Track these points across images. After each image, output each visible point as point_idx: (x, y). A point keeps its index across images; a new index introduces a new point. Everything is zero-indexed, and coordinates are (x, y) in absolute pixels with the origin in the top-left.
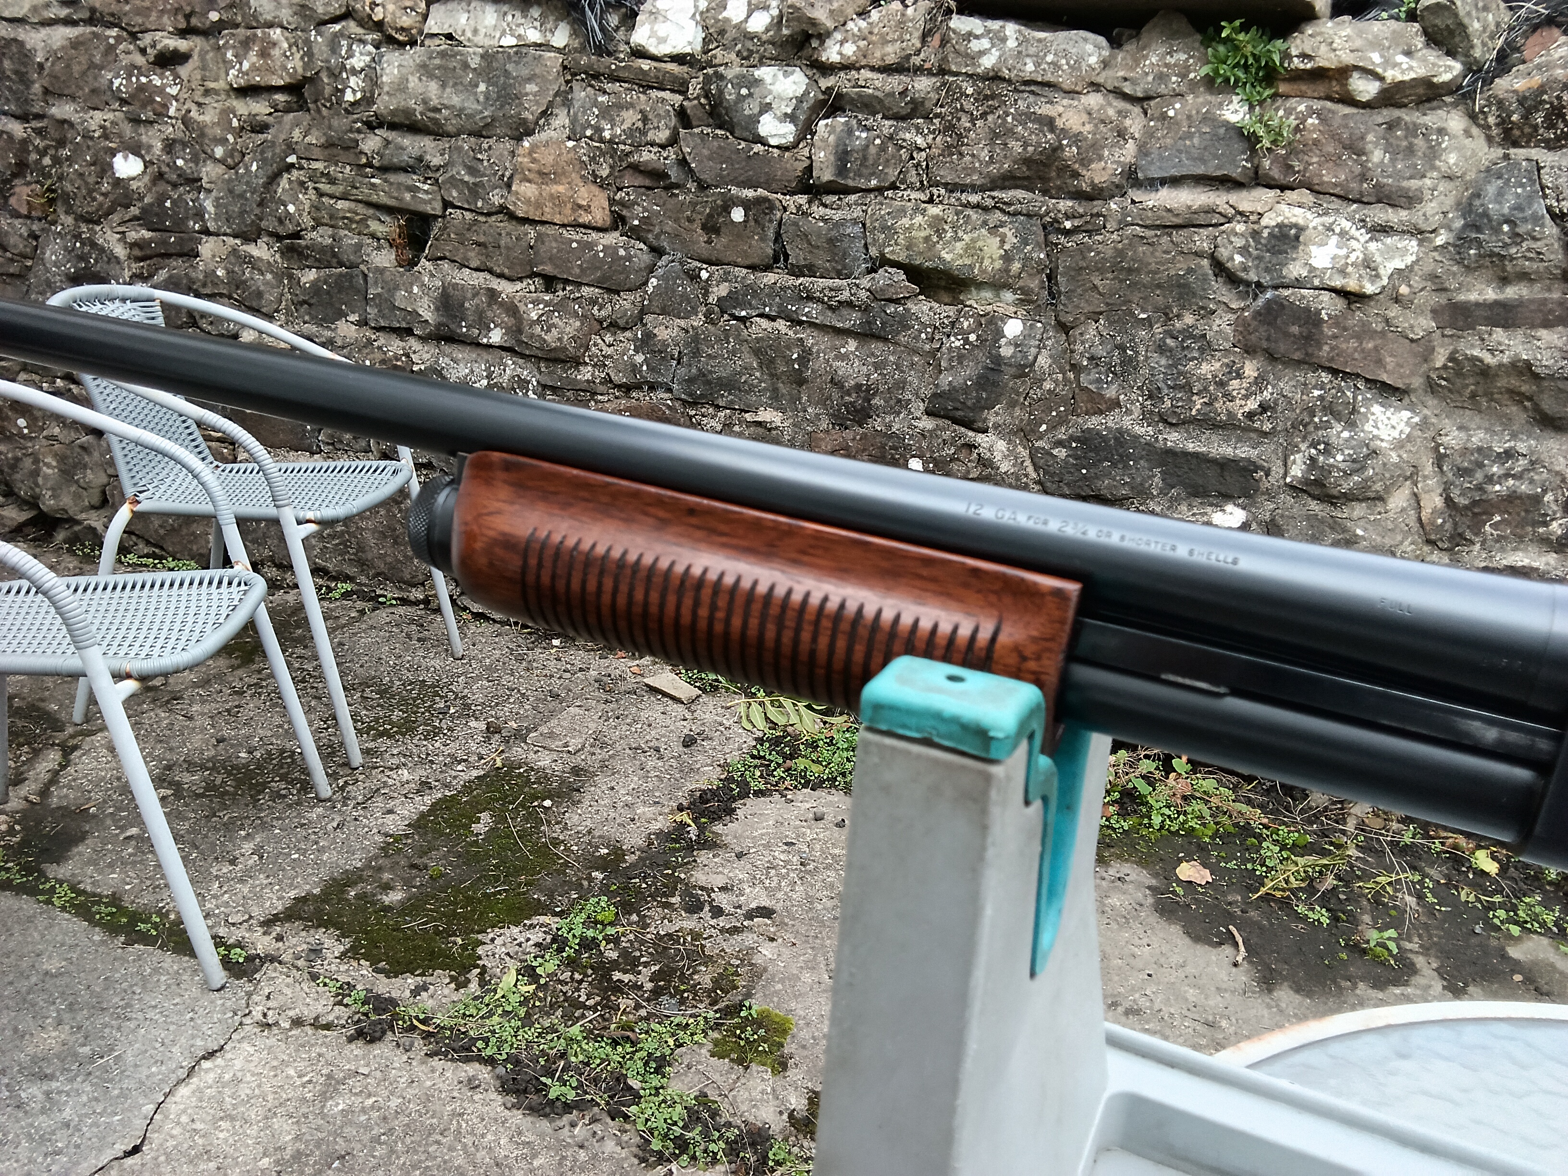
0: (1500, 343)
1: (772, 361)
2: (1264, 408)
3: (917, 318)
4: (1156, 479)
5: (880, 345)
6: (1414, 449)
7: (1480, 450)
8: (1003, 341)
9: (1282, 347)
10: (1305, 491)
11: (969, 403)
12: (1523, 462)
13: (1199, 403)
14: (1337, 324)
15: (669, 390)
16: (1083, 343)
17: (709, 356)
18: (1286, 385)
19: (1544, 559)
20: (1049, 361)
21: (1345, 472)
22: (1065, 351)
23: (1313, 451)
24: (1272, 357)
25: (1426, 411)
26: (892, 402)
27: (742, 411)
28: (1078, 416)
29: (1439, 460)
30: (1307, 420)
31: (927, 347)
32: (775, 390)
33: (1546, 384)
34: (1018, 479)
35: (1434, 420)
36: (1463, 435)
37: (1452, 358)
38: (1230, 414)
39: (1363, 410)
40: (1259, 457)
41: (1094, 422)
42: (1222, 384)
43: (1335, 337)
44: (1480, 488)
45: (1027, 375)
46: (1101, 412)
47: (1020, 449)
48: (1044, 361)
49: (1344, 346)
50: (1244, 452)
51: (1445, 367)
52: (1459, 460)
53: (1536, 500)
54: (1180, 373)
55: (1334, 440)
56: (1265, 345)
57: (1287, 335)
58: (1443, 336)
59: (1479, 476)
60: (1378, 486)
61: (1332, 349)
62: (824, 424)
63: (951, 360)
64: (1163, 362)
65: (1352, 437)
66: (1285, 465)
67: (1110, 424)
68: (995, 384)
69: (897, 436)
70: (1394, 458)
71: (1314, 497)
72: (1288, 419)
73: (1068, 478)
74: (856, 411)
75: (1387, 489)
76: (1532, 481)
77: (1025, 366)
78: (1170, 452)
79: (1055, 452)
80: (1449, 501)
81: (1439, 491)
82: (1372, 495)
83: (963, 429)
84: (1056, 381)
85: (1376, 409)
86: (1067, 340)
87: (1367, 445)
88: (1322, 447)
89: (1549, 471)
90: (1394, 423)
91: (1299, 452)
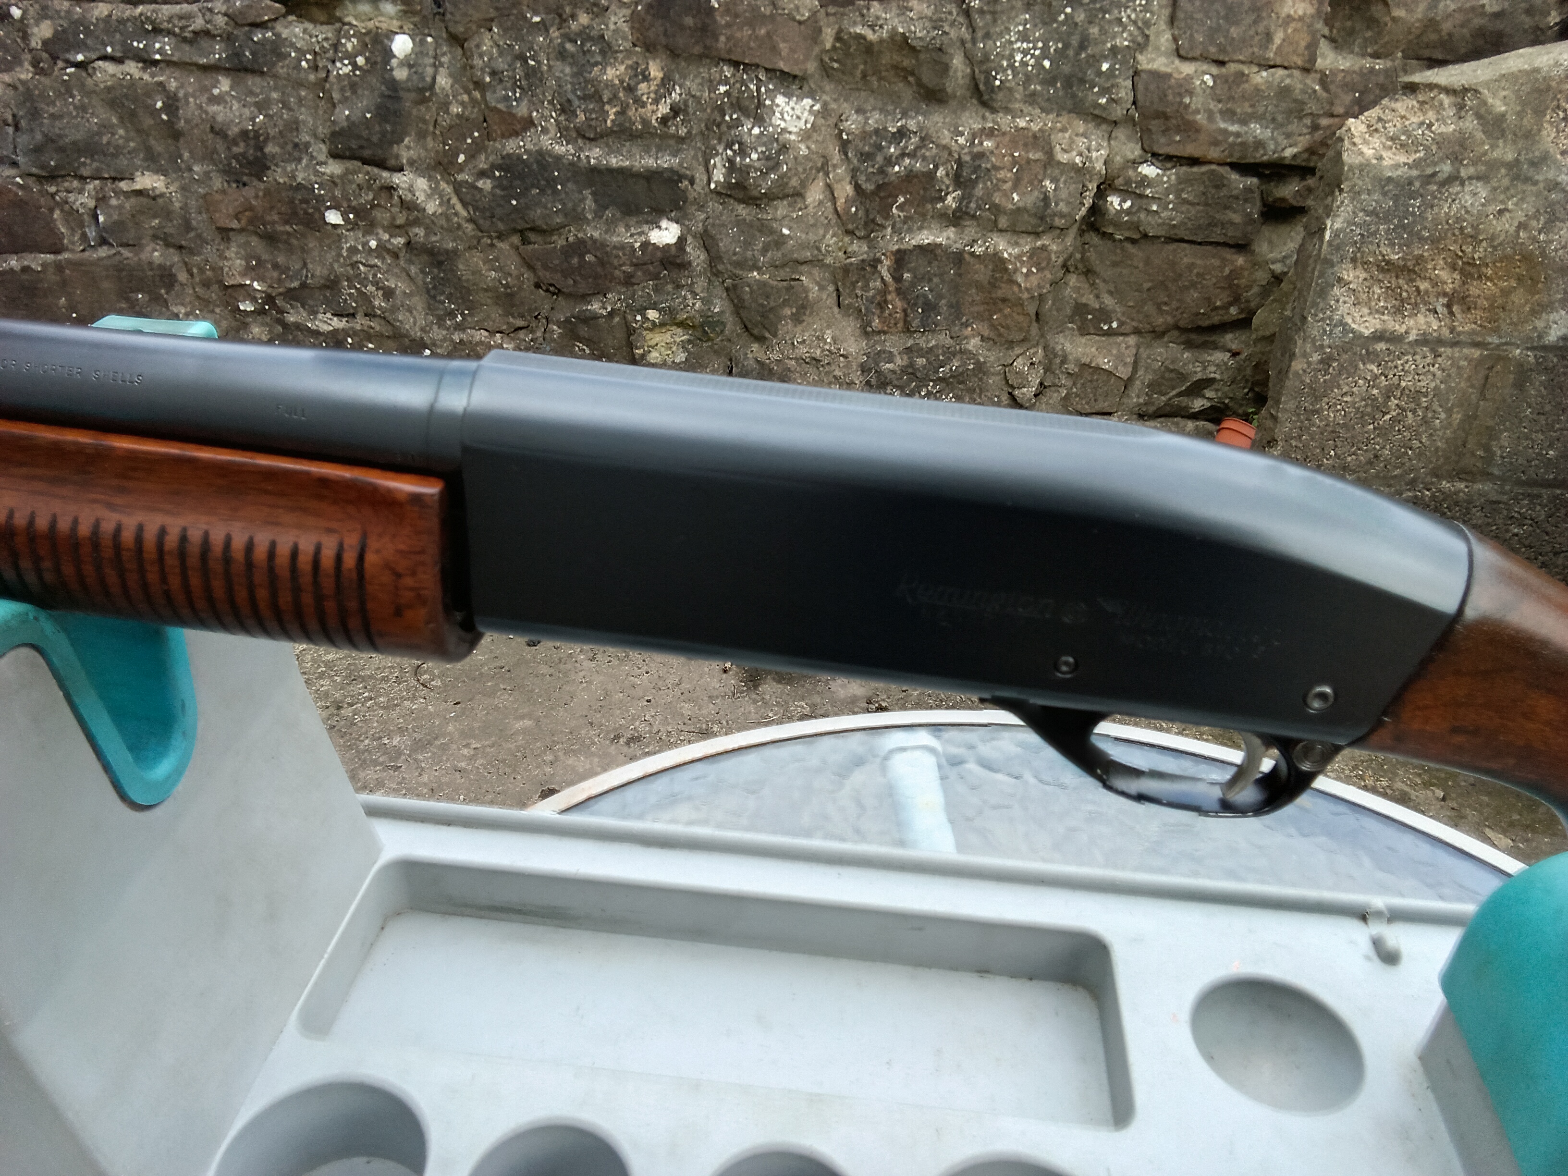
0: (878, 18)
1: (133, 114)
2: (675, 110)
3: (292, 45)
4: (588, 202)
5: (258, 80)
6: (820, 139)
7: (877, 131)
8: (394, 62)
9: (681, 41)
10: (730, 196)
11: (375, 139)
12: (915, 140)
13: (612, 112)
14: (727, 11)
15: (14, 164)
16: (481, 56)
17: (53, 116)
18: (692, 84)
19: (945, 234)
20: (450, 81)
21: (761, 171)
22: (464, 68)
23: (729, 152)
24: (674, 54)
25: (825, 97)
26: (289, 147)
27: (114, 179)
28: (495, 140)
29: (844, 146)
30: (719, 119)
31: (312, 77)
32: (148, 150)
33: (922, 56)
34: (448, 220)
35: (834, 106)
36: (861, 118)
37: (838, 38)
38: (645, 122)
39: (768, 102)
40: (681, 164)
41: (512, 146)
42: (630, 90)
43: (728, 25)
44: (882, 171)
45: (428, 100)
46: (516, 134)
47: (443, 185)
48: (443, 81)
49: (738, 35)
50: (666, 161)
51: (834, 48)
52: (861, 145)
53: (931, 175)
54: (587, 81)
55: (747, 139)
56: (663, 40)
57: (682, 28)
58: (827, 14)
59: (879, 158)
60: (794, 182)
61: (728, 39)
62: (218, 182)
63: (342, 90)
64: (568, 70)
65: (761, 133)
66: (707, 170)
67: (529, 146)
68: (397, 113)
69: (305, 187)
70: (804, 151)
71: (741, 201)
72: (700, 120)
73: (498, 212)
74: (250, 163)
75: (803, 184)
76: (924, 158)
77: (423, 90)
78: (595, 171)
79: (480, 184)
80: (857, 187)
81: (848, 179)
82: (791, 191)
83: (376, 170)
84: (462, 104)
85: (780, 100)
86: (464, 54)
87: (777, 140)
88: (736, 147)
89: (937, 146)
90: (798, 113)
91: (717, 154)
